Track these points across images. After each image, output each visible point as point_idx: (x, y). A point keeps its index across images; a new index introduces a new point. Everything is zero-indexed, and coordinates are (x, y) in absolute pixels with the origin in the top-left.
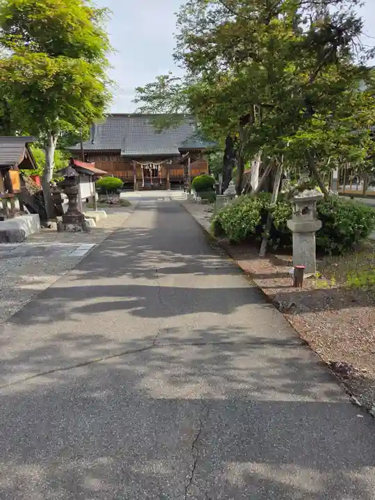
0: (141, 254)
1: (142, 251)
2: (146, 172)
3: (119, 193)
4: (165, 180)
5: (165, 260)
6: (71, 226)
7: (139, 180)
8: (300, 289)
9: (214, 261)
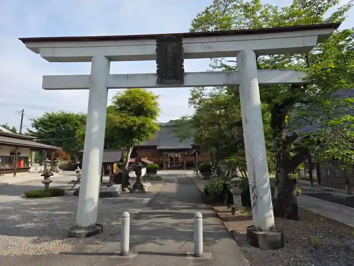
0: (172, 203)
1: (172, 201)
2: (172, 159)
3: (156, 172)
4: (182, 163)
5: (182, 205)
6: (137, 190)
7: (167, 163)
8: (234, 216)
9: (204, 206)
